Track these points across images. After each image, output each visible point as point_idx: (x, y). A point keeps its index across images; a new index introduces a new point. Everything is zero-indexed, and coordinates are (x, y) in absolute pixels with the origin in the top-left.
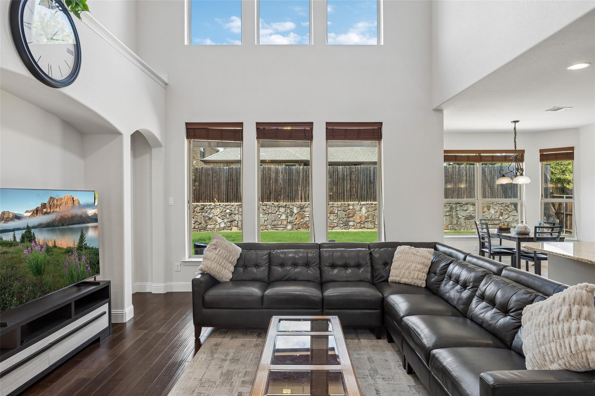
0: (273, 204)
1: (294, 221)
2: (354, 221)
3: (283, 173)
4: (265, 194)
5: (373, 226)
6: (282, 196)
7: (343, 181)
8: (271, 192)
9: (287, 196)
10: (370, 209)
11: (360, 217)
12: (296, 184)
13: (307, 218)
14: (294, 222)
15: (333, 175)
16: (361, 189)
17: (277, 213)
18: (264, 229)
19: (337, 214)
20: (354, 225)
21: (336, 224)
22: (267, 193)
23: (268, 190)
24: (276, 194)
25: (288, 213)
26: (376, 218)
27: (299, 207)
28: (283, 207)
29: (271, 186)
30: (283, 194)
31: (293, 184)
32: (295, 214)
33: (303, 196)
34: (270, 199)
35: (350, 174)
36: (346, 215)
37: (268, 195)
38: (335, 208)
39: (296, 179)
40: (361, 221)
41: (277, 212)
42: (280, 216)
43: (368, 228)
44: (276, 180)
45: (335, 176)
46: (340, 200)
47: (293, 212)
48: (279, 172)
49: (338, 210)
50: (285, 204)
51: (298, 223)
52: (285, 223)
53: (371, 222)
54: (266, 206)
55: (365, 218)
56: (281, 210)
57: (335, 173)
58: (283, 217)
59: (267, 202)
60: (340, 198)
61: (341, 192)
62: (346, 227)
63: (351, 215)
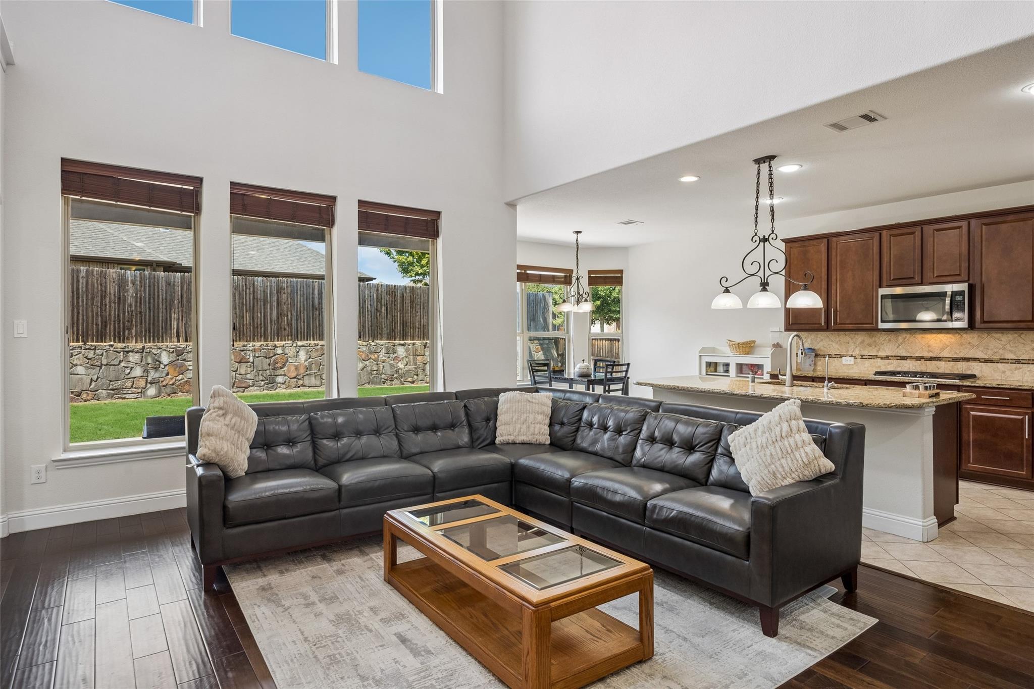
0: (112, 346)
1: (162, 379)
2: (285, 375)
3: (137, 285)
4: (92, 326)
5: (318, 383)
6: (133, 331)
7: (264, 305)
8: (106, 322)
9: (146, 331)
10: (314, 354)
11: (297, 368)
12: (166, 307)
13: (190, 373)
14: (162, 381)
15: (246, 292)
16: (297, 320)
17: (123, 364)
18: (89, 398)
19: (253, 363)
20: (285, 382)
21: (251, 382)
22: (97, 324)
23: (100, 318)
24: (119, 327)
25: (148, 364)
26: (323, 369)
27: (173, 352)
28: (137, 352)
29: (108, 310)
30: (136, 326)
31: (161, 305)
32: (165, 366)
33: (182, 330)
34: (105, 335)
35: (277, 293)
36: (269, 365)
37: (100, 327)
38: (248, 353)
39: (166, 296)
40: (297, 375)
41: (121, 361)
42: (128, 371)
43: (309, 387)
44: (119, 298)
45: (250, 294)
46: (257, 339)
47: (160, 362)
48: (128, 281)
49: (254, 357)
50: (139, 346)
51: (171, 383)
52: (142, 383)
53: (315, 376)
54: (95, 349)
55: (305, 370)
56: (131, 359)
57: (250, 289)
58: (138, 372)
59: (97, 341)
60: (257, 335)
61: (261, 324)
62: (270, 385)
63: (279, 365)
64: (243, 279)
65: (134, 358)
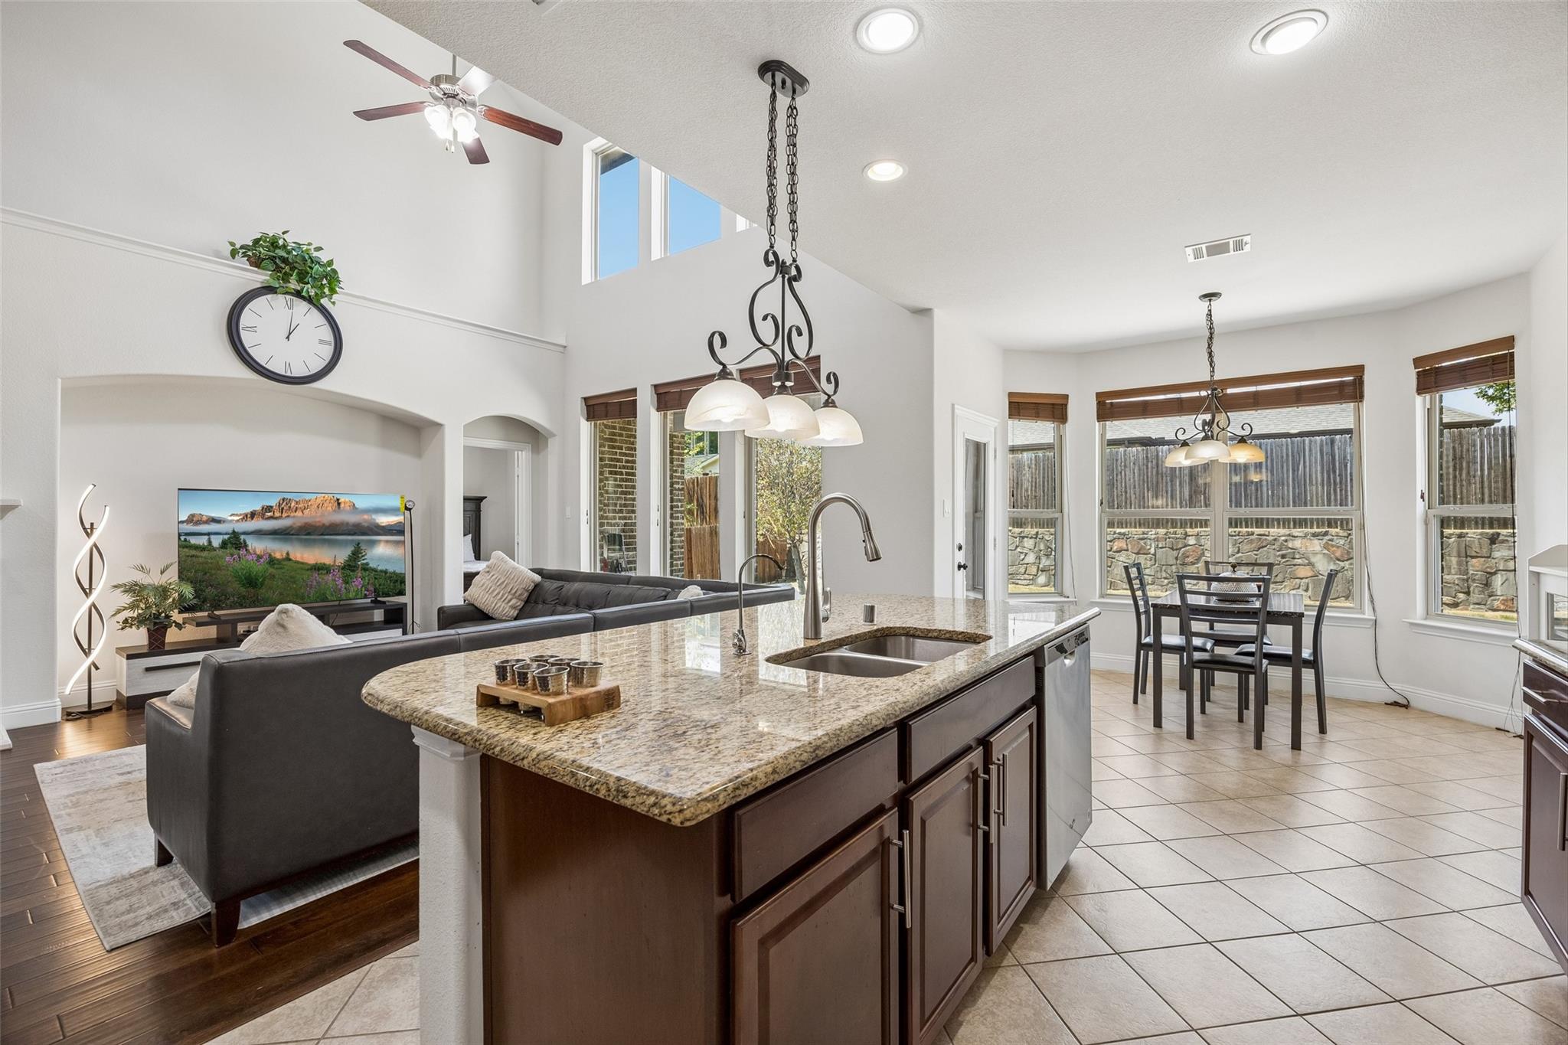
7: (1172, 481)
15: (1147, 466)
17: (1019, 550)
19: (1155, 555)
28: (1031, 538)
36: (1177, 558)
38: (1149, 542)
41: (1017, 547)
45: (1152, 468)
49: (1157, 547)
52: (1034, 570)
58: (1031, 558)
63: (1190, 559)
64: (1143, 450)
65: (1029, 543)
